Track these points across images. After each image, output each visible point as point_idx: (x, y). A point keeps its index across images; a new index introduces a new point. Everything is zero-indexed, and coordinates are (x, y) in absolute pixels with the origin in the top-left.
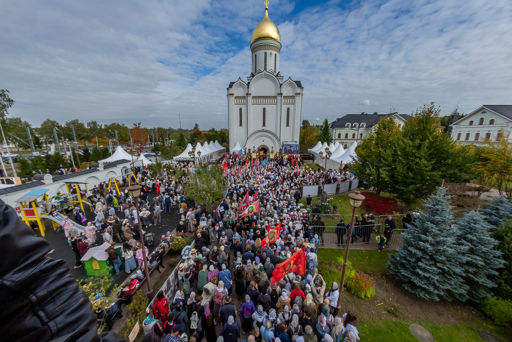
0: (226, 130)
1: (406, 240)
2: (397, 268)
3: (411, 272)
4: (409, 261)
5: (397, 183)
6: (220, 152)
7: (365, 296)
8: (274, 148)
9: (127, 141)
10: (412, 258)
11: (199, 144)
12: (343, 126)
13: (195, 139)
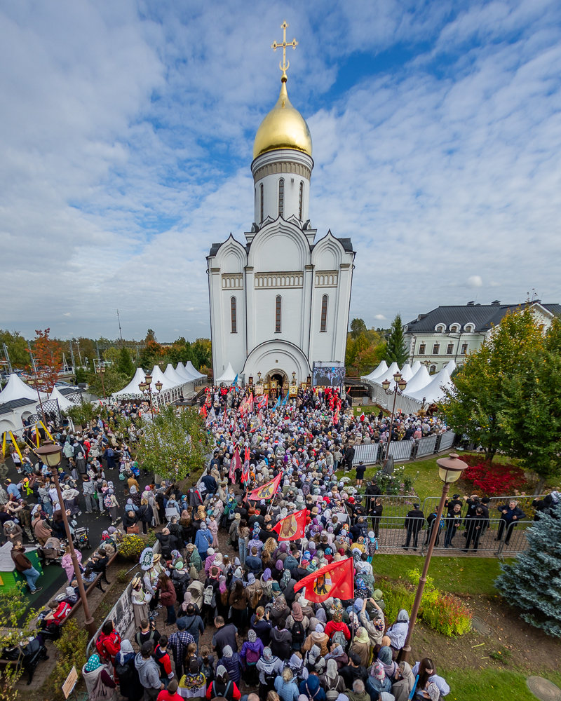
0: (207, 340)
1: (534, 540)
2: (515, 588)
3: (539, 594)
4: (536, 576)
5: (527, 438)
6: (196, 383)
7: (453, 632)
8: (297, 374)
9: (26, 364)
10: (541, 571)
11: (157, 368)
12: (430, 330)
13: (149, 360)
